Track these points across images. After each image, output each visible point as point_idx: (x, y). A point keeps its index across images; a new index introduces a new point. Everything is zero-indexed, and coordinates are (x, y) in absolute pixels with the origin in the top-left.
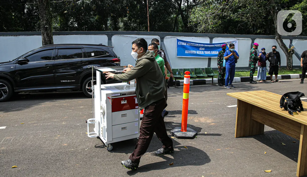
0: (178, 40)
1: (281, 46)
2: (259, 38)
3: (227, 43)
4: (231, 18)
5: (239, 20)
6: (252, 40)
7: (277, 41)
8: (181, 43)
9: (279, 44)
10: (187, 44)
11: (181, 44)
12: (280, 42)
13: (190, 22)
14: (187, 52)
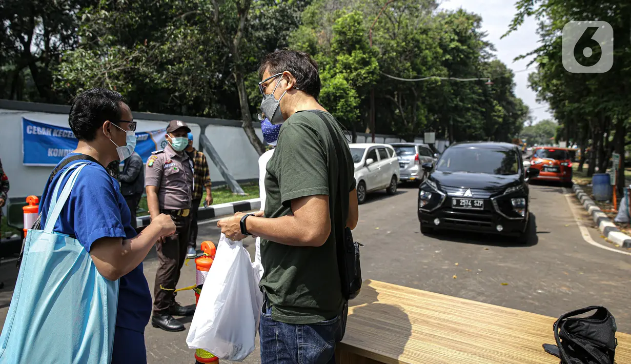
0: (27, 122)
1: (252, 142)
2: (215, 124)
3: (152, 134)
4: (152, 80)
5: (168, 87)
6: (201, 127)
7: (245, 131)
8: (35, 130)
9: (249, 137)
10: (52, 133)
11: (36, 132)
12: (250, 134)
13: (58, 81)
14: (54, 153)
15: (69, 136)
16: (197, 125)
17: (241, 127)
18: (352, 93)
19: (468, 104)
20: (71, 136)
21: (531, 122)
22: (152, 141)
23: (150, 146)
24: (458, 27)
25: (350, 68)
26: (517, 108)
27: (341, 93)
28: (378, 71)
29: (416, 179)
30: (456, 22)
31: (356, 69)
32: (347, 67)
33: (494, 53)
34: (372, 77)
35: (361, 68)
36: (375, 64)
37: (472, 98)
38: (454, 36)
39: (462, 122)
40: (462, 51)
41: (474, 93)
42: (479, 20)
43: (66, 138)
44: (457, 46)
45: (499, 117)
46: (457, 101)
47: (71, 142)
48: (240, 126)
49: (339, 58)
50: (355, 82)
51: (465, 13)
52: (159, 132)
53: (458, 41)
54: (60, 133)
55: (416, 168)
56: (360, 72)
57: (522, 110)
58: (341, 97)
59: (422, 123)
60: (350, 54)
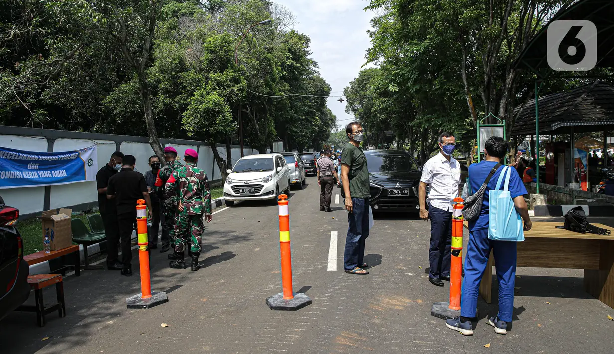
3: (80, 152)
6: (116, 144)
7: (152, 147)
12: (157, 149)
14: (2, 175)
15: (13, 158)
16: (114, 142)
17: (148, 142)
18: (228, 108)
19: (302, 116)
20: (15, 157)
21: (337, 130)
22: (81, 159)
23: (80, 164)
24: (292, 46)
25: (223, 85)
26: (328, 117)
27: (219, 108)
28: (246, 89)
29: (297, 183)
30: (291, 42)
31: (229, 87)
32: (220, 84)
33: (317, 70)
34: (242, 93)
35: (233, 86)
36: (244, 83)
37: (304, 110)
38: (289, 55)
39: (296, 132)
40: (296, 68)
41: (305, 105)
42: (308, 40)
43: (11, 159)
44: (292, 64)
45: (316, 126)
46: (292, 113)
47: (14, 163)
48: (146, 142)
49: (211, 75)
50: (228, 99)
51: (297, 34)
52: (86, 150)
53: (293, 59)
54: (6, 154)
55: (297, 173)
56: (233, 89)
57: (332, 120)
58: (219, 112)
59: (272, 134)
60: (222, 72)
